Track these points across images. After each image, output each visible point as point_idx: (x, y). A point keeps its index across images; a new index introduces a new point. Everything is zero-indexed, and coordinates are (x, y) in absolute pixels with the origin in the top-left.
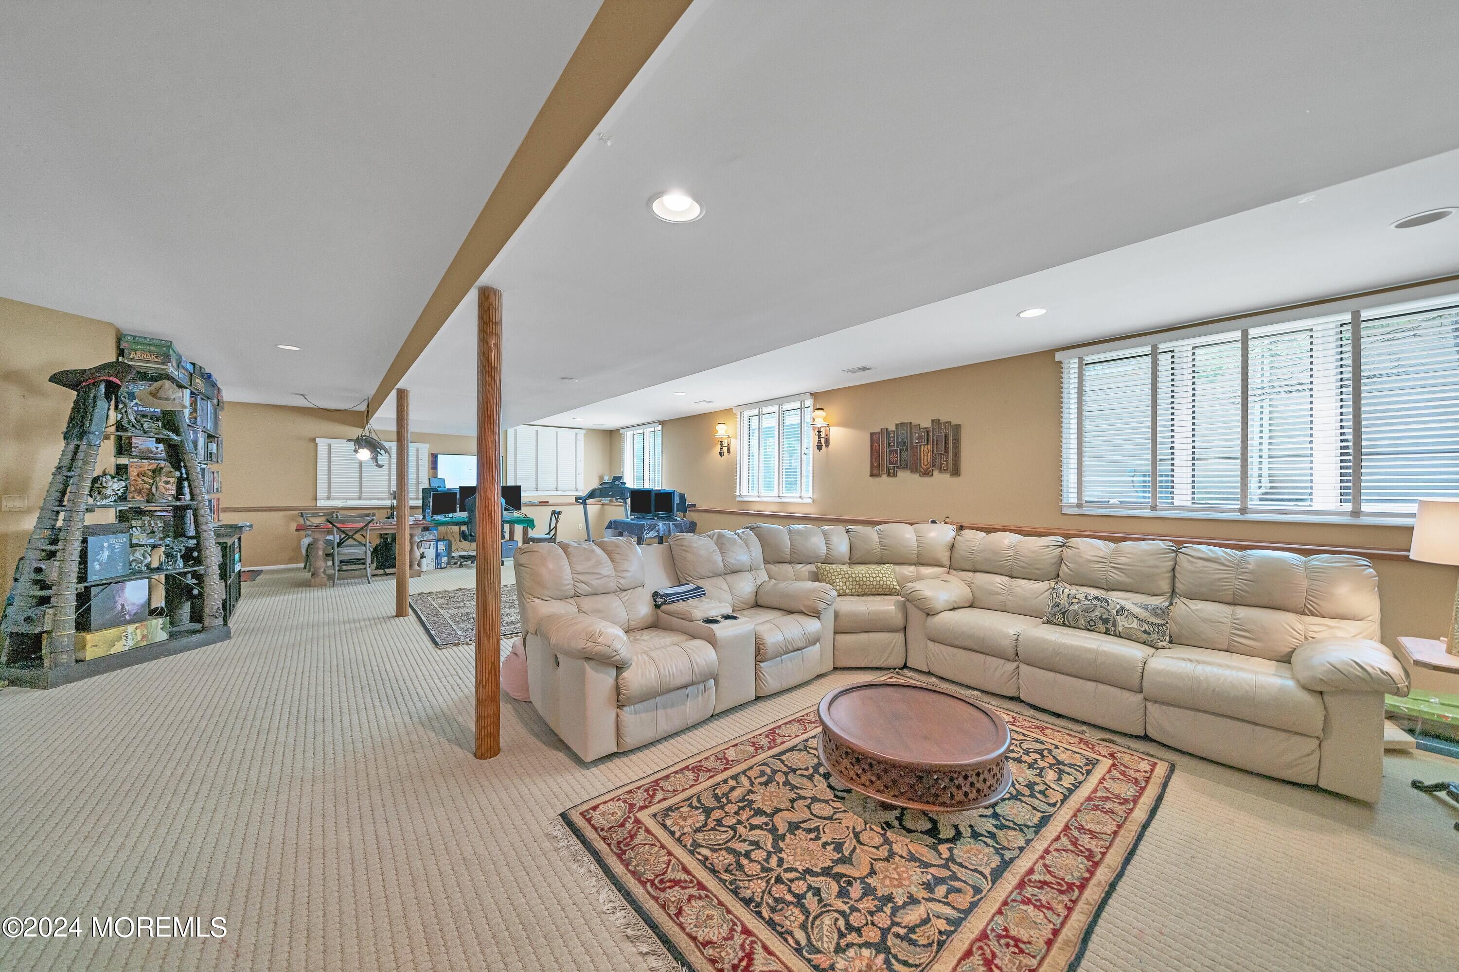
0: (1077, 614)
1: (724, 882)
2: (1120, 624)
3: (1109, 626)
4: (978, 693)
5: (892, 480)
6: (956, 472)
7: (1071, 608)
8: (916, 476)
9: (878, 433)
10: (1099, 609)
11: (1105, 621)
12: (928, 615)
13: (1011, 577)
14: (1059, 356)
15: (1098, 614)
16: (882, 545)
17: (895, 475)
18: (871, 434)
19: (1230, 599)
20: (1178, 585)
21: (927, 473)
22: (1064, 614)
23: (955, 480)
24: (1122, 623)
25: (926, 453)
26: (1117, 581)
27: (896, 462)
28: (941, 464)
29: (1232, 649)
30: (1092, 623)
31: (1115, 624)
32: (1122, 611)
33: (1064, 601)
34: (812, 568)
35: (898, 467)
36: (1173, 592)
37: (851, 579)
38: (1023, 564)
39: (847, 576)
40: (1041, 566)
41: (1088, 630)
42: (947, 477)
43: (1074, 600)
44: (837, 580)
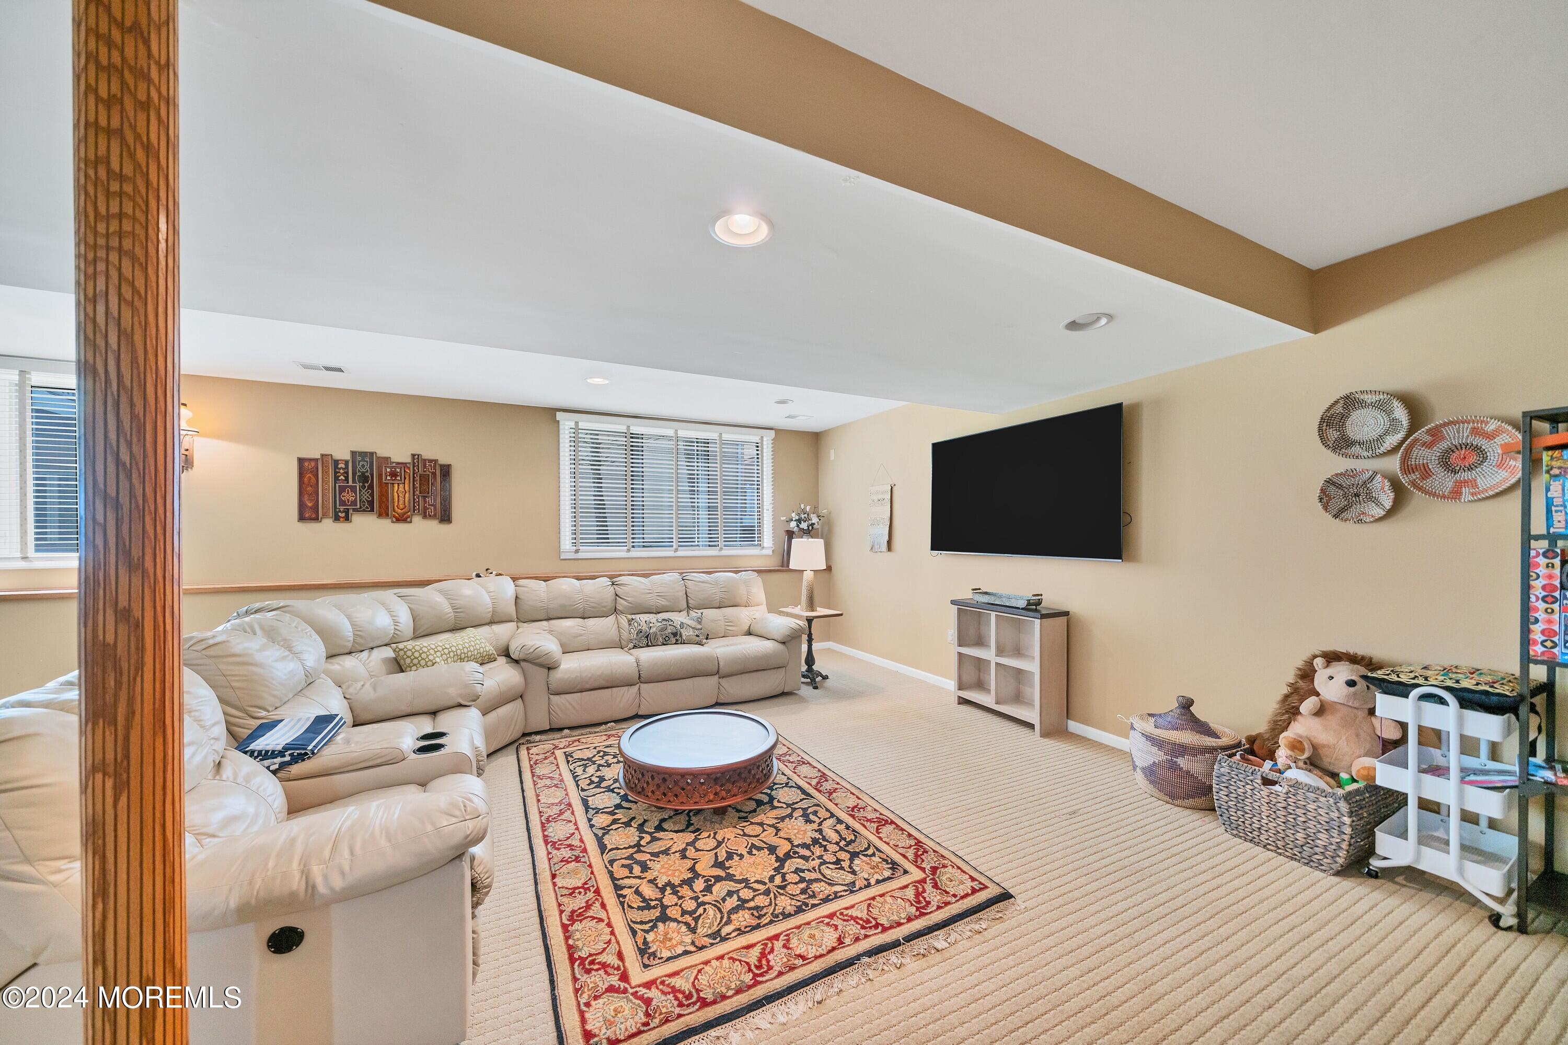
0: (656, 635)
1: (771, 922)
2: (683, 634)
3: (678, 637)
4: (612, 724)
5: (342, 526)
6: (445, 517)
7: (651, 631)
8: (386, 523)
9: (316, 460)
10: (669, 627)
11: (675, 634)
12: (549, 669)
13: (584, 618)
14: (559, 416)
15: (670, 631)
16: (455, 608)
17: (347, 519)
18: (301, 461)
19: (718, 605)
20: (691, 601)
21: (402, 519)
22: (647, 637)
23: (444, 527)
24: (685, 633)
25: (401, 493)
26: (663, 605)
27: (354, 503)
28: (425, 509)
29: (727, 635)
30: (667, 639)
31: (681, 636)
32: (682, 624)
33: (645, 628)
34: (388, 653)
35: (354, 510)
36: (688, 607)
37: (452, 654)
38: (592, 604)
39: (446, 651)
40: (605, 604)
41: (664, 645)
42: (433, 526)
43: (651, 625)
44: (438, 660)
